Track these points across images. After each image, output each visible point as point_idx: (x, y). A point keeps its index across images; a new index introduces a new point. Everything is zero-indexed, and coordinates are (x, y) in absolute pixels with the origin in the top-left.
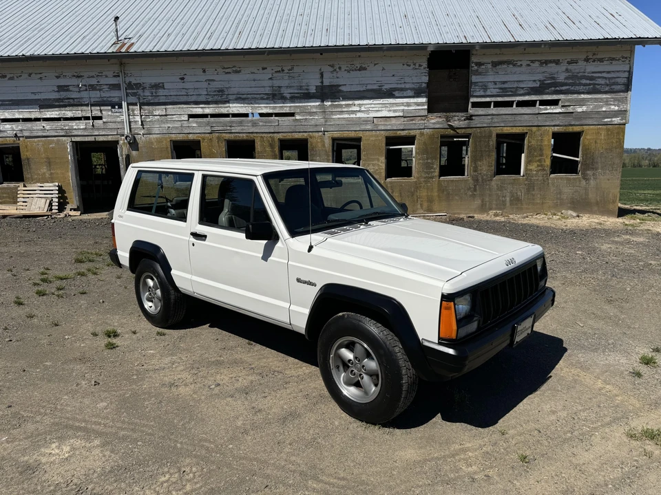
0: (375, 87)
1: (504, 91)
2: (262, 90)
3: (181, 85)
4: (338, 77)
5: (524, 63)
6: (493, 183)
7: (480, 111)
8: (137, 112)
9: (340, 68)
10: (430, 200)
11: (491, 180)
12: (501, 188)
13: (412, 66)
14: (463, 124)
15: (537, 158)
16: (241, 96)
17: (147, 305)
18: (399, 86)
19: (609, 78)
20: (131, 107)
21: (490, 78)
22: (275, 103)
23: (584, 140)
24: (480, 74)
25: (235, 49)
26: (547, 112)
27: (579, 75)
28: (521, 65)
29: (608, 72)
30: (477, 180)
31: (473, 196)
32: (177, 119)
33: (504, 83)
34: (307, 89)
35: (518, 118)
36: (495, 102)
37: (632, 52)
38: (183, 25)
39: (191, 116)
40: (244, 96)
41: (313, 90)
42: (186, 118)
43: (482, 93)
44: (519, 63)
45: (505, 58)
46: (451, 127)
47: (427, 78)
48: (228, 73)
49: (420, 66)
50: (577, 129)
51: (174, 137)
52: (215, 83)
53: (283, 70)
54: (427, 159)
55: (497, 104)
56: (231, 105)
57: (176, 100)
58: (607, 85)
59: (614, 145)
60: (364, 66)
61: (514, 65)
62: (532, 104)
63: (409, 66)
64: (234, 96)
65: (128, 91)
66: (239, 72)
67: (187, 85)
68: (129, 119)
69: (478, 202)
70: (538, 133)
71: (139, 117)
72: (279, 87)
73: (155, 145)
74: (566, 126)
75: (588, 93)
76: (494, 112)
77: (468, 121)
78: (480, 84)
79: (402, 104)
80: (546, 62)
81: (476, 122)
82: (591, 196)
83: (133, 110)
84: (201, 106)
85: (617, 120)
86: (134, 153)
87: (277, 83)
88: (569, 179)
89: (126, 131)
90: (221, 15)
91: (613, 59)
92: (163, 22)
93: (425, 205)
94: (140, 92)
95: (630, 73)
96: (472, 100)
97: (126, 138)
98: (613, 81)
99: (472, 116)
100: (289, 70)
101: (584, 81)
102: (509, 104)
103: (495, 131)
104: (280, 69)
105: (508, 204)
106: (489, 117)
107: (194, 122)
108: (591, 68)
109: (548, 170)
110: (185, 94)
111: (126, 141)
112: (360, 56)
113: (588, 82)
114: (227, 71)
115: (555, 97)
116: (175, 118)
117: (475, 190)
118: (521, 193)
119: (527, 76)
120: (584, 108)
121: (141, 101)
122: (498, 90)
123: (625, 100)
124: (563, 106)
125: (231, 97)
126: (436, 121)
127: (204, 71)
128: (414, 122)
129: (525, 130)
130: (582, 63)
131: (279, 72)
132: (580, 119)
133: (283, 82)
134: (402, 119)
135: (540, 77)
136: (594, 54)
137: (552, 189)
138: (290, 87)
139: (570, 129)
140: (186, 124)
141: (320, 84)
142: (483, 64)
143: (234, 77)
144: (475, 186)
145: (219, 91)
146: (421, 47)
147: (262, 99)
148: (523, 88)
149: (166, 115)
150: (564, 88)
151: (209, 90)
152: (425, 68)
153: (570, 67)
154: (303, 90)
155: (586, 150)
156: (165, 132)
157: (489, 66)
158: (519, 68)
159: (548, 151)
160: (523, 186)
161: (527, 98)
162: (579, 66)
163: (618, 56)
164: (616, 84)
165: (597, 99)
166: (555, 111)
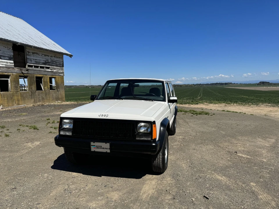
1: (36, 63)
6: (37, 93)
7: (30, 68)
10: (18, 100)
11: (36, 92)
12: (39, 95)
13: (7, 48)
14: (26, 72)
15: (47, 85)
18: (4, 55)
19: (59, 63)
21: (32, 57)
23: (56, 80)
24: (29, 55)
26: (47, 71)
27: (53, 61)
29: (59, 61)
30: (32, 92)
31: (32, 98)
33: (36, 60)
35: (41, 72)
36: (34, 66)
37: (63, 56)
43: (30, 62)
44: (39, 54)
45: (35, 52)
46: (22, 73)
47: (13, 54)
49: (10, 49)
54: (16, 84)
55: (35, 67)
58: (59, 65)
59: (62, 82)
62: (43, 68)
63: (6, 48)
69: (33, 100)
70: (46, 77)
74: (52, 75)
75: (56, 66)
76: (35, 69)
77: (27, 71)
78: (30, 59)
79: (5, 62)
80: (45, 55)
81: (30, 72)
82: (60, 96)
85: (62, 75)
88: (54, 92)
91: (59, 58)
93: (17, 102)
95: (63, 62)
96: (27, 64)
99: (28, 70)
101: (54, 63)
102: (37, 67)
103: (35, 75)
105: (41, 100)
106: (33, 71)
108: (55, 59)
109: (49, 88)
115: (49, 66)
117: (32, 96)
118: (44, 96)
119: (41, 59)
120: (55, 71)
122: (35, 62)
123: (62, 69)
124: (51, 69)
126: (17, 70)
128: (9, 70)
129: (42, 76)
130: (53, 57)
132: (55, 74)
134: (5, 68)
135: (45, 60)
136: (56, 55)
137: (51, 94)
144: (32, 94)
148: (41, 62)
150: (50, 64)
152: (12, 50)
153: (51, 58)
155: (57, 83)
157: (31, 53)
158: (39, 56)
159: (49, 83)
160: (44, 94)
161: (42, 66)
162: (53, 58)
163: (60, 57)
164: (61, 65)
165: (57, 68)
166: (49, 71)
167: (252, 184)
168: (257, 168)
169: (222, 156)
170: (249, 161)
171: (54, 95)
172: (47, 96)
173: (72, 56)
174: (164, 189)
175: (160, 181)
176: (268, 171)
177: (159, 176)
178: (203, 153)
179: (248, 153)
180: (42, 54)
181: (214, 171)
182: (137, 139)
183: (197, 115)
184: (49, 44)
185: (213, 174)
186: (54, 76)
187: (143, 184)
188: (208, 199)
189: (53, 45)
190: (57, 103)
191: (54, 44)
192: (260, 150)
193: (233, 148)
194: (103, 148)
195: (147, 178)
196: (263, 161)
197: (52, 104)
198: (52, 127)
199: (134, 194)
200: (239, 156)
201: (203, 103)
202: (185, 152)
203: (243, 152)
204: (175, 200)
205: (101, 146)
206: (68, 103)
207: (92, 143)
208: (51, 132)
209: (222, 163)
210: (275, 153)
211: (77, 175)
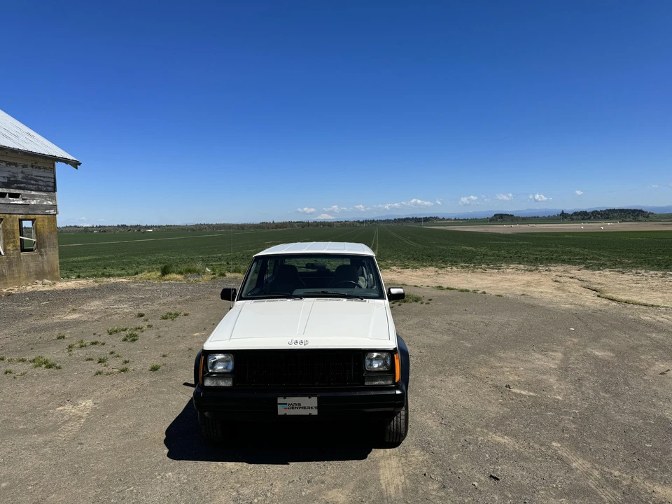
15: (12, 240)
19: (46, 182)
23: (37, 226)
26: (14, 202)
27: (30, 176)
29: (44, 177)
37: (54, 165)
58: (44, 186)
59: (53, 229)
62: (3, 195)
70: (10, 220)
74: (26, 214)
75: (36, 191)
80: (9, 164)
82: (46, 267)
85: (52, 212)
88: (32, 256)
91: (45, 168)
95: (55, 179)
98: (47, 184)
101: (32, 182)
108: (35, 172)
109: (19, 248)
113: (34, 182)
115: (17, 191)
118: (5, 270)
120: (35, 202)
123: (54, 198)
124: (23, 199)
129: (2, 217)
130: (30, 168)
132: (33, 209)
135: (6, 175)
136: (35, 163)
137: (24, 264)
139: (29, 217)
150: (22, 185)
153: (23, 170)
155: (39, 233)
159: (17, 234)
160: (5, 264)
161: (1, 190)
162: (29, 170)
163: (47, 166)
164: (48, 186)
165: (40, 196)
166: (19, 203)
167: (554, 444)
168: (551, 413)
169: (488, 397)
170: (536, 403)
171: (32, 265)
172: (14, 268)
173: (80, 164)
174: (417, 472)
175: (403, 459)
176: (571, 418)
177: (397, 449)
178: (452, 394)
179: (528, 385)
180: (1, 161)
181: (487, 426)
182: (366, 384)
183: (400, 305)
184: (16, 134)
185: (487, 434)
186: (32, 217)
187: (377, 468)
188: (498, 479)
189: (28, 137)
190: (39, 287)
191: (29, 134)
192: (545, 377)
193: (499, 377)
194: (304, 408)
195: (377, 455)
196: (558, 399)
197: (29, 289)
198: (89, 359)
199: (371, 489)
200: (515, 393)
201: (389, 268)
202: (418, 395)
203: (519, 384)
204: (446, 490)
205: (299, 404)
206: (72, 284)
207: (280, 400)
208: (99, 373)
209: (494, 410)
210: (571, 381)
211: (238, 468)
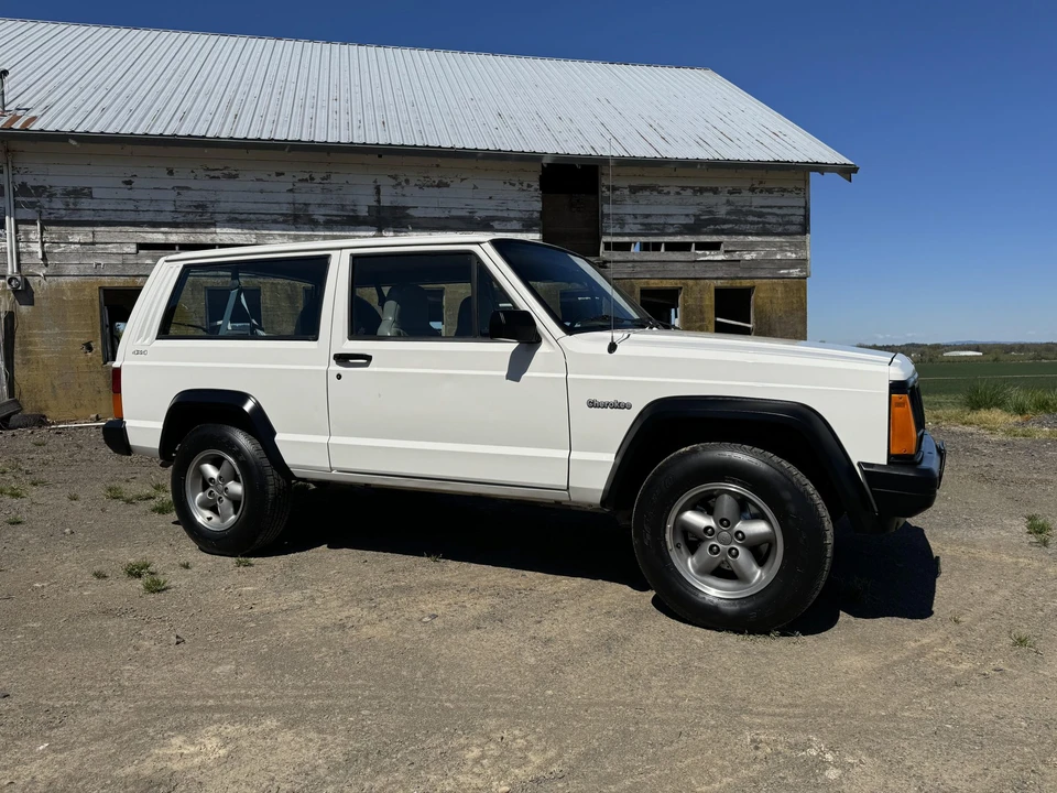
0: (464, 213)
1: (648, 229)
2: (275, 209)
3: (125, 193)
4: (404, 195)
5: (673, 190)
7: (618, 256)
8: (36, 236)
9: (407, 181)
13: (518, 186)
15: (698, 325)
16: (237, 216)
17: (202, 517)
18: (499, 214)
19: (783, 216)
20: (22, 227)
21: (628, 209)
22: (297, 229)
23: (755, 299)
24: (614, 202)
25: (231, 138)
26: (706, 259)
27: (744, 209)
28: (669, 193)
29: (780, 207)
32: (115, 251)
33: (647, 216)
34: (354, 211)
35: (670, 267)
37: (806, 181)
38: (129, 98)
39: (141, 246)
40: (243, 217)
41: (363, 212)
42: (133, 249)
43: (618, 231)
44: (666, 190)
45: (646, 182)
47: (541, 204)
48: (214, 177)
49: (529, 186)
50: (746, 283)
51: (107, 282)
52: (190, 192)
53: (312, 179)
56: (218, 230)
57: (113, 218)
58: (780, 224)
59: (795, 306)
60: (445, 181)
61: (659, 192)
62: (685, 247)
63: (514, 185)
64: (225, 216)
65: (18, 199)
66: (235, 177)
67: (136, 194)
68: (17, 248)
70: (696, 289)
71: (39, 245)
72: (305, 204)
73: (68, 296)
74: (732, 279)
75: (757, 234)
76: (636, 258)
78: (616, 217)
80: (702, 190)
81: (612, 272)
83: (27, 233)
84: (163, 229)
85: (795, 272)
86: (24, 309)
87: (301, 198)
89: (11, 269)
90: (196, 87)
91: (784, 190)
92: (90, 89)
94: (44, 201)
95: (806, 208)
96: (605, 239)
97: (10, 282)
98: (787, 219)
99: (605, 262)
100: (323, 179)
101: (751, 218)
102: (656, 247)
103: (642, 284)
104: (307, 176)
106: (630, 265)
107: (148, 257)
108: (758, 201)
110: (133, 208)
111: (8, 287)
112: (438, 166)
113: (756, 219)
114: (212, 174)
115: (715, 239)
116: (112, 248)
119: (675, 208)
120: (754, 255)
121: (44, 218)
122: (640, 227)
123: (802, 246)
124: (726, 252)
125: (218, 217)
127: (171, 172)
129: (679, 284)
130: (746, 194)
131: (306, 180)
132: (749, 269)
133: (311, 196)
135: (693, 210)
136: (761, 183)
138: (325, 205)
139: (738, 284)
140: (132, 260)
141: (375, 204)
142: (617, 189)
143: (224, 184)
145: (196, 207)
146: (533, 158)
147: (275, 222)
148: (673, 225)
149: (93, 244)
150: (726, 227)
151: (178, 203)
152: (536, 190)
153: (732, 198)
154: (346, 210)
155: (760, 312)
156: (89, 272)
157: (626, 192)
158: (666, 197)
159: (710, 313)
161: (678, 239)
162: (743, 198)
163: (790, 186)
164: (792, 223)
165: (768, 244)
166: (716, 258)
173: (855, 170)
180: (684, 188)
